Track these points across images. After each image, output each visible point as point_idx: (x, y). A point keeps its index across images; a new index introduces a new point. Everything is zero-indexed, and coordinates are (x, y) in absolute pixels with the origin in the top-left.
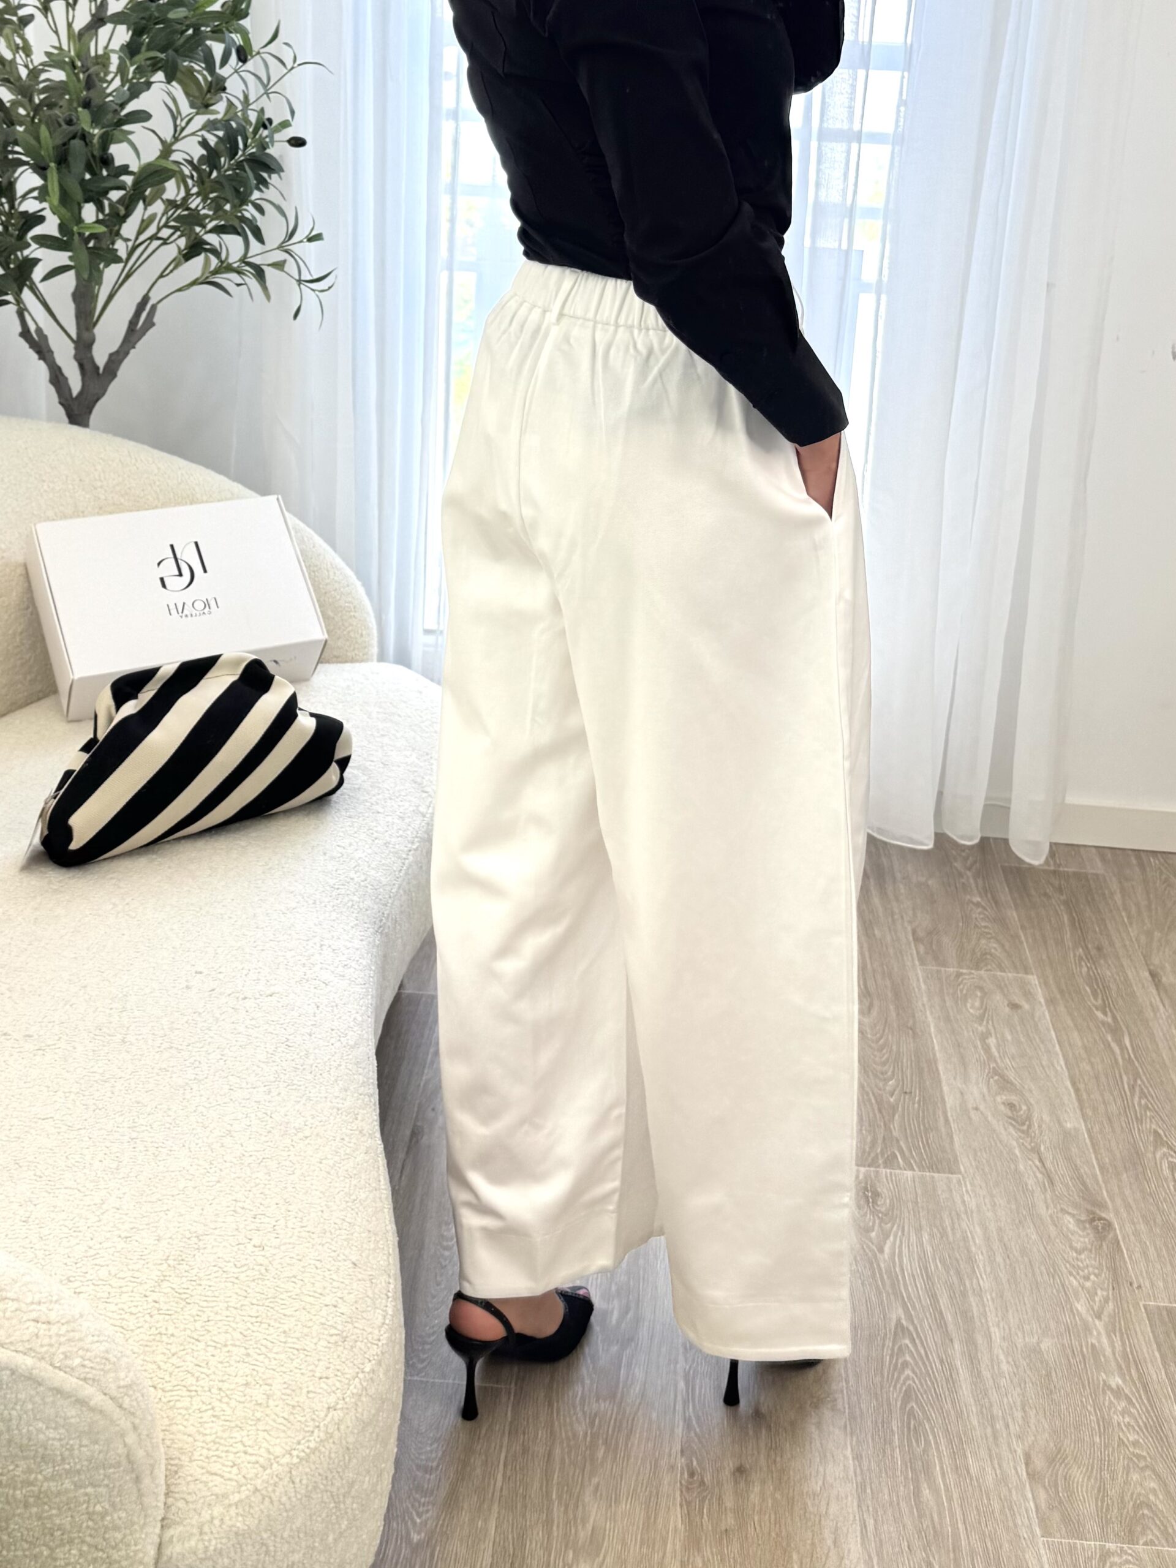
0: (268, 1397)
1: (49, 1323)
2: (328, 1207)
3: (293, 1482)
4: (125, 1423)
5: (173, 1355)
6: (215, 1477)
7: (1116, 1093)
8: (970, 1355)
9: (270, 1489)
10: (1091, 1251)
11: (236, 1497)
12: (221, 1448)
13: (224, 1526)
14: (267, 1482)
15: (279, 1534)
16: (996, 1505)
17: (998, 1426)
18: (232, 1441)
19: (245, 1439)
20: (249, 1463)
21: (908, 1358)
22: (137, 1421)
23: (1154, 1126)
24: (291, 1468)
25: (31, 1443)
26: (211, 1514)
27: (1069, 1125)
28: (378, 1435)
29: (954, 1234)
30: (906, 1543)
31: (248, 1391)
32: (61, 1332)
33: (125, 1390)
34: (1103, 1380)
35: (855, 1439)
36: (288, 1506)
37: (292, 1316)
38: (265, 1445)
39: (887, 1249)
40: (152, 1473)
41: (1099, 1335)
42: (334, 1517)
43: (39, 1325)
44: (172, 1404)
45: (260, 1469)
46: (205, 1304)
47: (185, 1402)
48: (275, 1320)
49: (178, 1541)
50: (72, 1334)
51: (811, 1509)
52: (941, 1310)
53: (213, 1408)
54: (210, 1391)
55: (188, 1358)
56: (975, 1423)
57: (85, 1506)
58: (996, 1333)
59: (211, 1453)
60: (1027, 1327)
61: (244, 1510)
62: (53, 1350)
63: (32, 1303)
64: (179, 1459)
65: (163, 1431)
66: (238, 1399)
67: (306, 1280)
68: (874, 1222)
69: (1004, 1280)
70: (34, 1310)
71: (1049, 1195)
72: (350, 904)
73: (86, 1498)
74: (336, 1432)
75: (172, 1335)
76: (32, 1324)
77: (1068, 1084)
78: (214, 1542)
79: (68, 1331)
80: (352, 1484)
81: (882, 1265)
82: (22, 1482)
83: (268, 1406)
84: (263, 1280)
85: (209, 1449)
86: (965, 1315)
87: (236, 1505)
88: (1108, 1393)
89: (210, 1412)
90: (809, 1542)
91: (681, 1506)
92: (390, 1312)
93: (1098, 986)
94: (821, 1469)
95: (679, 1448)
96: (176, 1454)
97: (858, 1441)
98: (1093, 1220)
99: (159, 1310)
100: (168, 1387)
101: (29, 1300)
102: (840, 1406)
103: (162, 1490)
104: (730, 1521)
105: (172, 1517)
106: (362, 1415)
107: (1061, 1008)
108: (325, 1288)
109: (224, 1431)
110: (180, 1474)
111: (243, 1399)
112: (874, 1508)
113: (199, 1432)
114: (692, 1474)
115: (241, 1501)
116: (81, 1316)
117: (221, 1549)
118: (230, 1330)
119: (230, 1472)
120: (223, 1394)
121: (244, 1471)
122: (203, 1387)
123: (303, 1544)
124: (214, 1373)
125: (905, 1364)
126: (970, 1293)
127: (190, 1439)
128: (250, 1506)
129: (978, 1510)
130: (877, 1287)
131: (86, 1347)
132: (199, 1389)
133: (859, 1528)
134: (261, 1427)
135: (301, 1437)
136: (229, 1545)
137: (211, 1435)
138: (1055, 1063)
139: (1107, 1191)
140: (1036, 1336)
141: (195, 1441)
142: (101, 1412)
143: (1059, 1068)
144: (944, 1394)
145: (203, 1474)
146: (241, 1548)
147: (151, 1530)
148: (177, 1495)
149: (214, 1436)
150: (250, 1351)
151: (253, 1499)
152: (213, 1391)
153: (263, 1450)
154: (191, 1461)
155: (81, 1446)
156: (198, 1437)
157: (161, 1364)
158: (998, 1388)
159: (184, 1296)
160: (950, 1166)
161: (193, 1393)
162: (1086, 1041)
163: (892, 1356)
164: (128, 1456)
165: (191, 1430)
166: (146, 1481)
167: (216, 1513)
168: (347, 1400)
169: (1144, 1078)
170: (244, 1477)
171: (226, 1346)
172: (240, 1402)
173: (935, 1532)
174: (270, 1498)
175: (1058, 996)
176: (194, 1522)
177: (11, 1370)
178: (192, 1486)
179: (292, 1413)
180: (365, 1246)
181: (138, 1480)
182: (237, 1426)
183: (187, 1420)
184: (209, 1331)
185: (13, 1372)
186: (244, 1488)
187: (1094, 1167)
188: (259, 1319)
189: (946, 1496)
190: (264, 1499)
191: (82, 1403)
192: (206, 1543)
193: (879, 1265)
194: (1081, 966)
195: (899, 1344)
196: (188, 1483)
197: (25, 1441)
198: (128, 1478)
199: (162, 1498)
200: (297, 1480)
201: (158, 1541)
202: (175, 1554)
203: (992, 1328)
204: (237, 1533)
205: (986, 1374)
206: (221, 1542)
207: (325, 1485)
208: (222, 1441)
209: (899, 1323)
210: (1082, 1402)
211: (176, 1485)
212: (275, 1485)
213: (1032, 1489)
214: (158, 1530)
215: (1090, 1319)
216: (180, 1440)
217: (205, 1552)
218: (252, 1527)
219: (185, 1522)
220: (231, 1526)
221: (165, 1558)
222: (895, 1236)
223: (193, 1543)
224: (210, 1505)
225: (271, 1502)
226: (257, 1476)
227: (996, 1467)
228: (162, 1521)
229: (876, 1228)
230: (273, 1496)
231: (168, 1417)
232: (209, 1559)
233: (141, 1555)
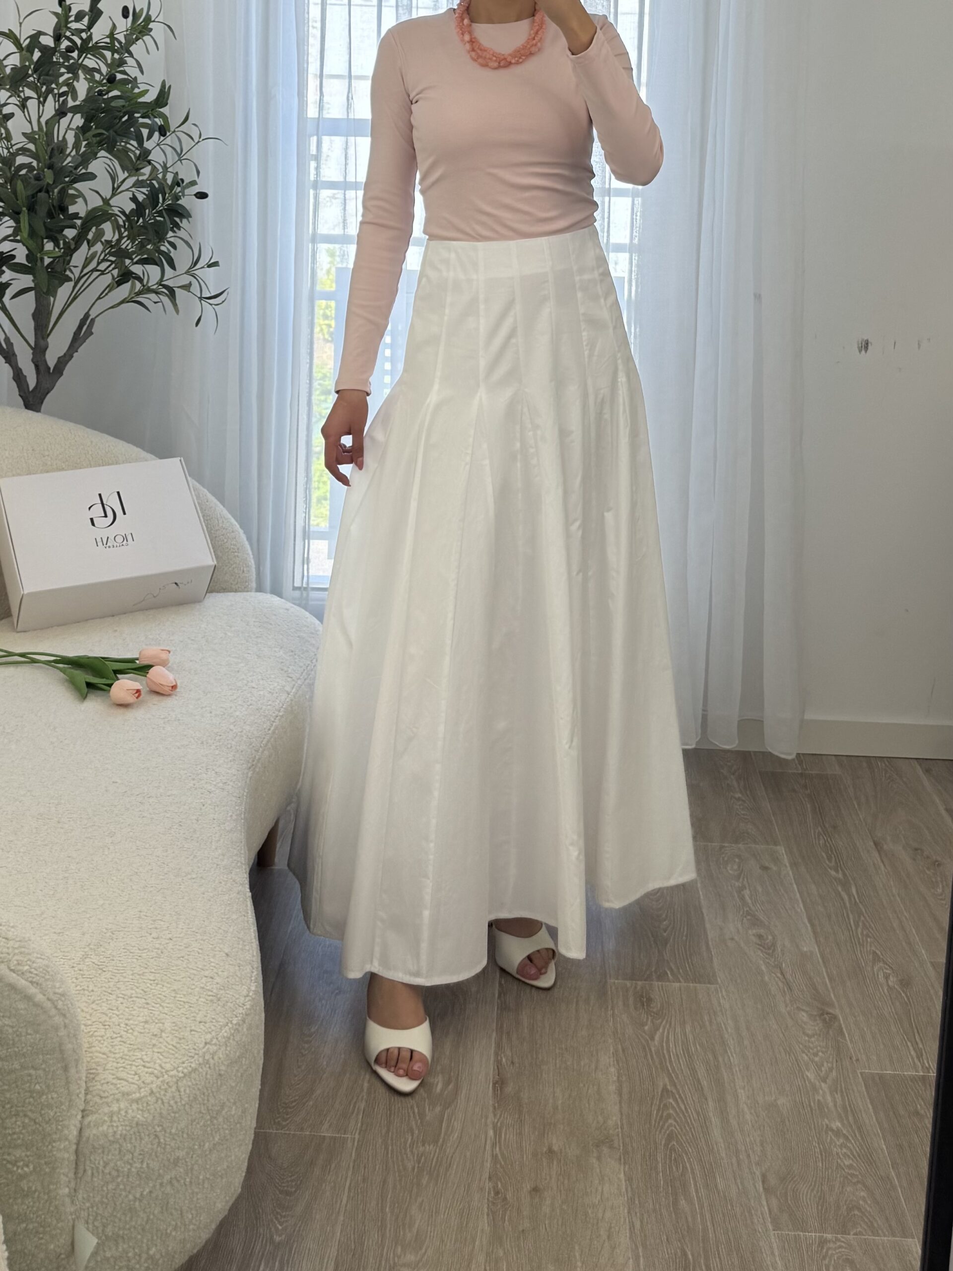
0: (162, 1031)
1: (7, 939)
3: (179, 1091)
4: (58, 1020)
5: (93, 1003)
6: (122, 1081)
7: (843, 926)
8: (720, 1109)
9: (162, 1093)
10: (819, 1036)
11: (137, 1096)
12: (127, 1062)
13: (128, 1117)
14: (160, 1088)
15: (168, 1131)
16: (738, 1210)
17: (741, 1156)
18: (134, 1058)
19: (145, 1057)
20: (147, 1073)
21: (671, 1111)
23: (873, 948)
24: (178, 1080)
26: (119, 1107)
27: (805, 949)
29: (711, 1025)
30: (665, 1237)
31: (146, 1026)
32: (16, 946)
34: (827, 1124)
35: (627, 1167)
36: (175, 1109)
38: (158, 1061)
39: (657, 1038)
40: (76, 1067)
41: (824, 1094)
42: (209, 1129)
44: (92, 1033)
45: (155, 1079)
46: (116, 972)
47: (102, 1032)
49: (95, 1126)
50: (23, 949)
51: (591, 1215)
52: (698, 1078)
53: (121, 1037)
54: (119, 1025)
55: (104, 1004)
56: (724, 1155)
57: (28, 1085)
58: (742, 1093)
59: (119, 1065)
60: (767, 1090)
61: (143, 1106)
62: (10, 957)
64: (97, 1069)
66: (140, 1031)
68: (648, 1019)
69: (750, 1058)
71: (787, 997)
73: (29, 1078)
74: (211, 1060)
75: (92, 990)
77: (806, 921)
78: (120, 1128)
79: (20, 947)
80: (223, 1106)
81: (653, 1050)
83: (161, 1037)
85: (118, 1063)
86: (718, 1082)
87: (137, 1101)
88: (830, 1133)
89: (119, 1039)
90: (588, 1237)
91: (488, 1215)
93: (833, 852)
94: (600, 1189)
95: (487, 1175)
96: (94, 1066)
97: (630, 1169)
98: (822, 1014)
100: (89, 1022)
102: (616, 1145)
103: (82, 1086)
104: (526, 1224)
105: (90, 1108)
106: (231, 1053)
107: (802, 869)
109: (129, 1051)
110: (96, 1079)
111: (142, 1031)
112: (641, 1214)
113: (110, 1051)
114: (497, 1193)
115: (140, 1099)
116: (30, 940)
117: (126, 1135)
118: (134, 988)
119: (133, 1078)
120: (128, 1028)
121: (143, 1079)
122: (113, 1023)
124: (122, 1014)
125: (669, 1116)
126: (723, 1066)
127: (104, 1056)
128: (147, 1104)
129: (723, 1213)
130: (649, 1064)
131: (33, 959)
132: (110, 1023)
133: (628, 1228)
134: (156, 1050)
135: (185, 1059)
136: (132, 1132)
137: (119, 1053)
139: (834, 995)
140: (774, 1095)
141: (108, 1057)
143: (799, 910)
144: (700, 1136)
145: (113, 1079)
146: (140, 1136)
147: (74, 1116)
148: (94, 1093)
149: (121, 1054)
151: (149, 1098)
152: (122, 1025)
153: (157, 1065)
154: (105, 1070)
156: (110, 1055)
157: (85, 1009)
158: (742, 1130)
160: (711, 981)
161: (107, 1027)
162: (820, 891)
163: (658, 1110)
164: (59, 1046)
165: (105, 1050)
166: (72, 1072)
167: (122, 1106)
168: (220, 1039)
169: (866, 915)
170: (143, 1082)
171: (131, 997)
172: (141, 1033)
173: (689, 1228)
174: (162, 1100)
175: (800, 860)
176: (106, 1111)
178: (105, 1087)
179: (179, 1043)
181: (66, 1069)
182: (138, 1049)
183: (102, 1044)
184: (119, 988)
186: (143, 1090)
187: (824, 978)
188: (156, 982)
189: (698, 1204)
190: (157, 1101)
192: (115, 1129)
193: (650, 1050)
194: (819, 839)
195: (664, 1101)
196: (102, 1085)
198: (59, 1065)
199: (82, 1093)
200: (182, 1090)
201: (79, 1125)
202: (92, 1136)
203: (739, 1091)
204: (137, 1124)
205: (734, 1122)
206: (126, 1130)
207: (203, 1100)
208: (127, 1057)
209: (665, 1089)
210: (808, 1139)
211: (94, 1086)
212: (166, 1091)
213: (767, 1199)
214: (79, 1117)
215: (817, 1083)
216: (97, 1057)
217: (113, 1136)
218: (149, 1121)
219: (99, 1111)
220: (133, 1117)
221: (84, 1139)
222: (664, 1029)
223: (105, 1127)
224: (118, 1100)
225: (163, 1103)
226: (152, 1083)
227: (739, 1184)
228: (83, 1111)
229: (649, 1022)
230: (164, 1098)
231: (88, 1042)
232: (116, 1141)
233: (66, 1132)
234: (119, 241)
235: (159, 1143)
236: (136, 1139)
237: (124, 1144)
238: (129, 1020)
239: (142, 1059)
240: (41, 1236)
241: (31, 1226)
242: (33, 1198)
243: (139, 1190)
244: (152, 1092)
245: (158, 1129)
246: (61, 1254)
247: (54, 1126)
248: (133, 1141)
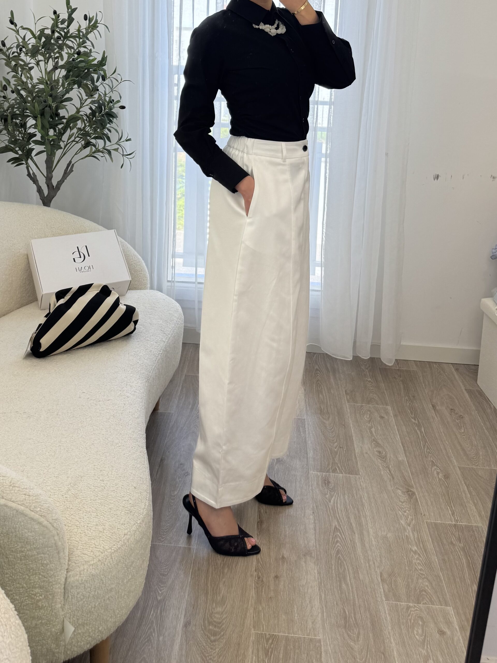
0: (104, 529)
1: (29, 496)
2: (126, 469)
3: (112, 559)
4: (54, 532)
5: (72, 515)
6: (86, 555)
7: (418, 448)
8: (361, 539)
9: (104, 560)
10: (407, 502)
11: (92, 562)
12: (88, 546)
13: (88, 572)
14: (103, 558)
15: (107, 577)
16: (369, 590)
17: (371, 564)
18: (91, 543)
19: (96, 543)
20: (97, 551)
21: (338, 539)
22: (59, 532)
23: (431, 459)
24: (111, 554)
25: (23, 537)
26: (84, 568)
27: (400, 459)
28: (142, 546)
29: (357, 496)
30: (336, 602)
32: (34, 499)
33: (54, 521)
34: (410, 548)
35: (318, 567)
36: (110, 567)
37: (113, 503)
38: (103, 545)
39: (332, 501)
40: (63, 551)
41: (409, 532)
42: (126, 573)
43: (26, 496)
44: (71, 531)
45: (101, 553)
46: (83, 498)
47: (76, 530)
48: (107, 504)
49: (72, 577)
50: (37, 500)
51: (302, 590)
52: (351, 523)
53: (85, 532)
54: (84, 527)
55: (77, 516)
56: (362, 562)
57: (41, 561)
58: (371, 531)
59: (84, 547)
60: (382, 529)
61: (95, 567)
62: (31, 505)
63: (24, 489)
64: (73, 549)
65: (68, 540)
67: (118, 492)
68: (328, 491)
69: (375, 512)
70: (24, 491)
71: (392, 482)
72: (137, 371)
73: (41, 558)
74: (127, 543)
75: (72, 508)
76: (24, 495)
77: (401, 444)
78: (84, 578)
79: (35, 499)
80: (133, 562)
81: (330, 507)
82: (19, 551)
83: (104, 533)
84: (103, 491)
85: (83, 546)
86: (360, 524)
87: (92, 565)
88: (412, 552)
89: (84, 534)
90: (300, 602)
91: (255, 589)
92: (147, 504)
93: (413, 410)
94: (306, 577)
95: (254, 569)
96: (72, 547)
97: (319, 567)
98: (408, 491)
99: (67, 500)
100: (70, 525)
101: (23, 488)
102: (313, 555)
103: (67, 558)
104: (272, 594)
105: (70, 568)
106: (136, 537)
107: (399, 418)
108: (124, 495)
110: (73, 554)
111: (95, 530)
112: (324, 590)
113: (80, 540)
114: (259, 578)
115: (94, 564)
116: (40, 495)
117: (87, 580)
118: (91, 507)
119: (90, 554)
120: (88, 528)
121: (95, 554)
123: (116, 582)
124: (85, 521)
125: (337, 542)
126: (362, 516)
127: (77, 543)
128: (97, 566)
129: (362, 592)
130: (328, 515)
131: (42, 504)
132: (80, 526)
133: (319, 597)
134: (101, 539)
135: (115, 543)
136: (90, 579)
137: (84, 541)
138: (396, 437)
139: (414, 481)
140: (386, 532)
141: (79, 543)
142: (46, 527)
143: (397, 439)
144: (351, 551)
145: (81, 554)
146: (94, 580)
147: (63, 572)
148: (72, 561)
150: (98, 514)
151: (98, 563)
153: (102, 547)
154: (77, 549)
155: (40, 539)
156: (80, 542)
158: (371, 550)
159: (76, 496)
160: (357, 473)
161: (78, 527)
162: (408, 430)
163: (332, 538)
164: (55, 544)
165: (77, 539)
166: (61, 554)
167: (85, 567)
168: (131, 532)
169: (429, 442)
170: (95, 556)
171: (90, 512)
173: (346, 599)
174: (104, 563)
175: (398, 413)
176: (78, 570)
177: (17, 510)
179: (112, 535)
180: (139, 482)
181: (58, 553)
182: (93, 539)
183: (76, 536)
184: (84, 507)
185: (17, 511)
186: (95, 559)
187: (409, 473)
188: (101, 504)
189: (351, 587)
190: (102, 564)
191: (40, 523)
192: (82, 578)
193: (329, 507)
194: (407, 403)
195: (335, 534)
196: (76, 557)
197: (21, 536)
198: (55, 552)
199: (67, 561)
200: (113, 558)
201: (66, 576)
202: (71, 581)
203: (369, 529)
204: (92, 575)
205: (367, 545)
206: (87, 578)
207: (123, 561)
208: (88, 543)
209: (335, 527)
210: (402, 555)
211: (72, 558)
212: (106, 559)
213: (382, 585)
214: (65, 573)
215: (406, 526)
216: (73, 543)
217: (81, 581)
218: (98, 573)
219: (75, 570)
220: (91, 572)
221: (68, 583)
222: (335, 497)
223: (77, 577)
224: (83, 565)
225: (105, 565)
226: (99, 555)
227: (370, 577)
228: (67, 569)
229: (328, 493)
230: (105, 563)
231: (70, 535)
232: (82, 583)
233: (59, 580)
234: (84, 128)
235: (103, 583)
236: (92, 582)
237: (86, 585)
238: (88, 524)
239: (94, 544)
240: (48, 625)
241: (43, 621)
242: (44, 609)
243: (93, 603)
244: (99, 560)
245: (102, 577)
246: (57, 633)
247: (53, 579)
248: (91, 583)
